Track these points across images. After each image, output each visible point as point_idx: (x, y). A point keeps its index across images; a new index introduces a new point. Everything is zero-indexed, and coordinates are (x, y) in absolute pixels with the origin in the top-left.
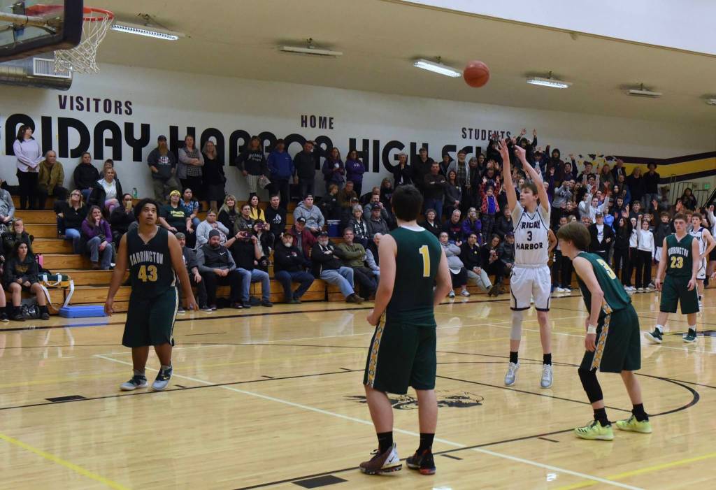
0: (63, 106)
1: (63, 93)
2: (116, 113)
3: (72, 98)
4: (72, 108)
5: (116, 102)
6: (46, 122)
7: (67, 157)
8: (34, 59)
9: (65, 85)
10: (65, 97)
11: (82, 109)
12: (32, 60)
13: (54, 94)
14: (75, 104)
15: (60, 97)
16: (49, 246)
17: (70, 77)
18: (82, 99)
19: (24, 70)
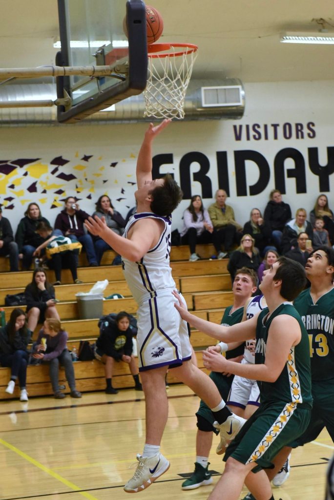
0: (238, 138)
1: (237, 122)
2: (297, 137)
3: (247, 127)
4: (248, 138)
5: (297, 125)
6: (222, 157)
7: (245, 194)
8: (203, 88)
9: (238, 113)
10: (241, 127)
11: (260, 138)
12: (200, 89)
13: (227, 125)
14: (252, 133)
15: (235, 127)
16: (225, 299)
17: (241, 104)
18: (259, 126)
19: (193, 103)
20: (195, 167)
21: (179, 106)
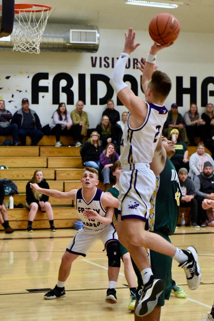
0: (94, 65)
1: (94, 55)
2: (134, 68)
3: (101, 58)
4: (101, 66)
5: (134, 60)
6: (82, 77)
7: (96, 104)
8: (71, 31)
9: (93, 49)
10: (96, 58)
11: (108, 66)
12: (69, 31)
13: (87, 57)
14: (103, 63)
15: (92, 58)
16: (77, 174)
17: (97, 42)
18: (108, 59)
19: (64, 39)
20: (63, 83)
21: (36, 46)
